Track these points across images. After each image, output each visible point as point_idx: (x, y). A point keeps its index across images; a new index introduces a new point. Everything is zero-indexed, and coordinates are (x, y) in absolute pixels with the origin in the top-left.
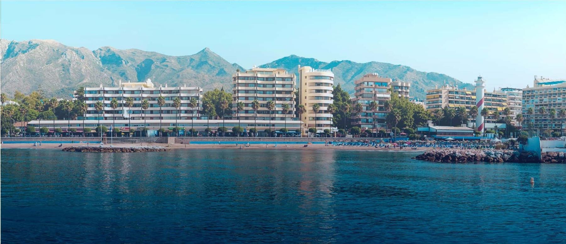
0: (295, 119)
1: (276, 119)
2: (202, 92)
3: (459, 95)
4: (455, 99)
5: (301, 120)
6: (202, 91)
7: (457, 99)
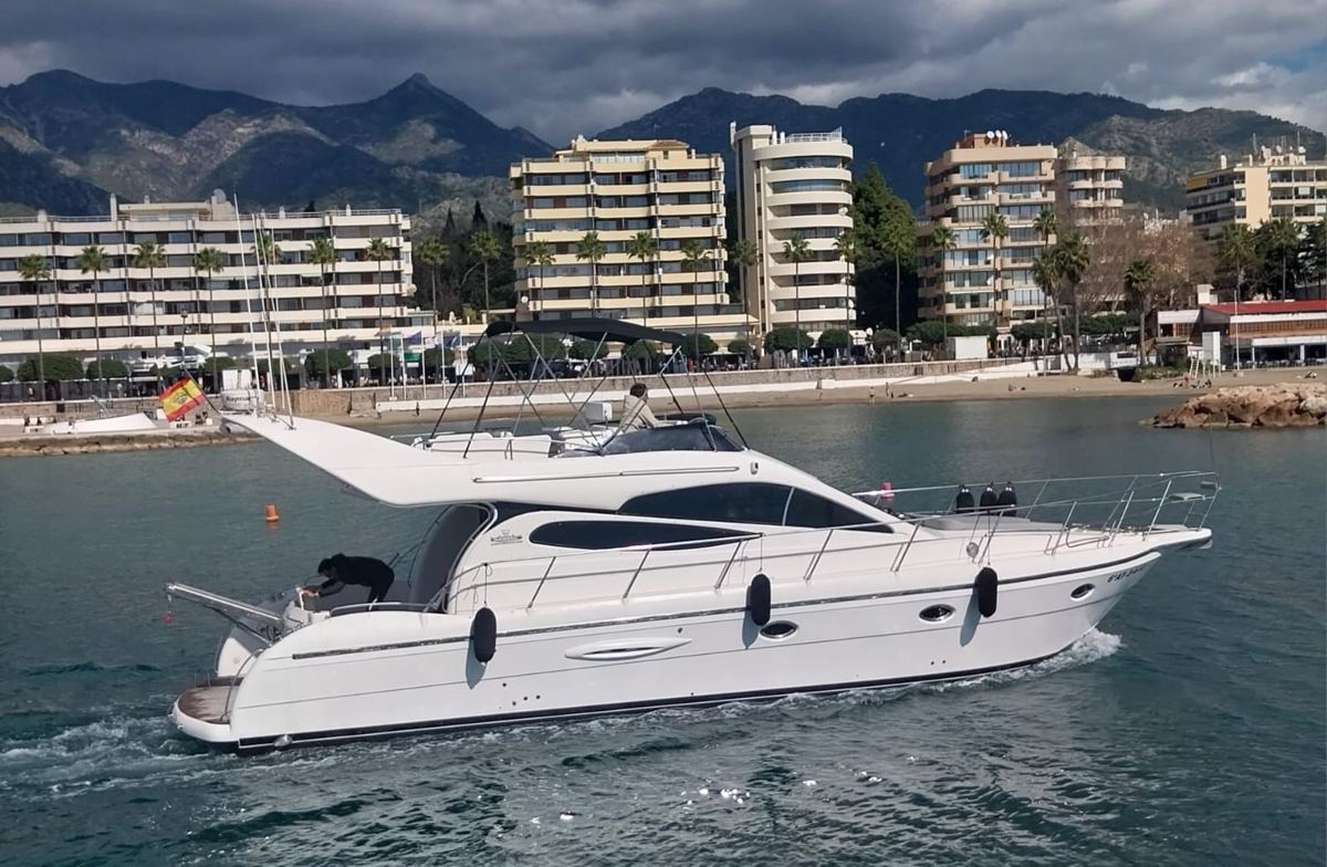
0: (728, 310)
1: (664, 314)
2: (407, 231)
3: (1311, 184)
4: (1298, 197)
5: (746, 312)
6: (408, 227)
7: (1305, 197)
